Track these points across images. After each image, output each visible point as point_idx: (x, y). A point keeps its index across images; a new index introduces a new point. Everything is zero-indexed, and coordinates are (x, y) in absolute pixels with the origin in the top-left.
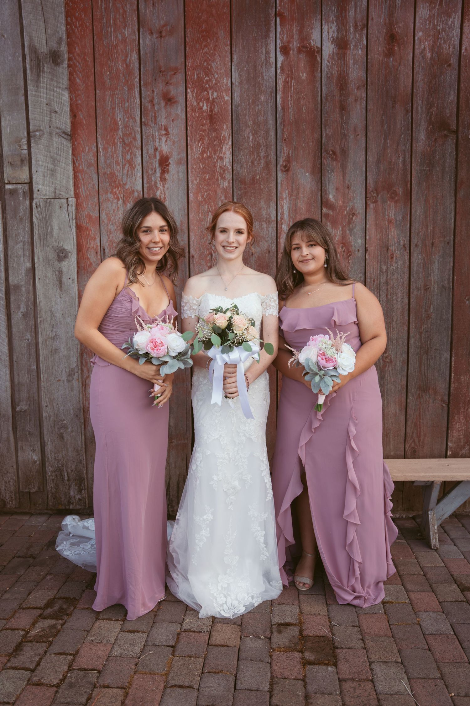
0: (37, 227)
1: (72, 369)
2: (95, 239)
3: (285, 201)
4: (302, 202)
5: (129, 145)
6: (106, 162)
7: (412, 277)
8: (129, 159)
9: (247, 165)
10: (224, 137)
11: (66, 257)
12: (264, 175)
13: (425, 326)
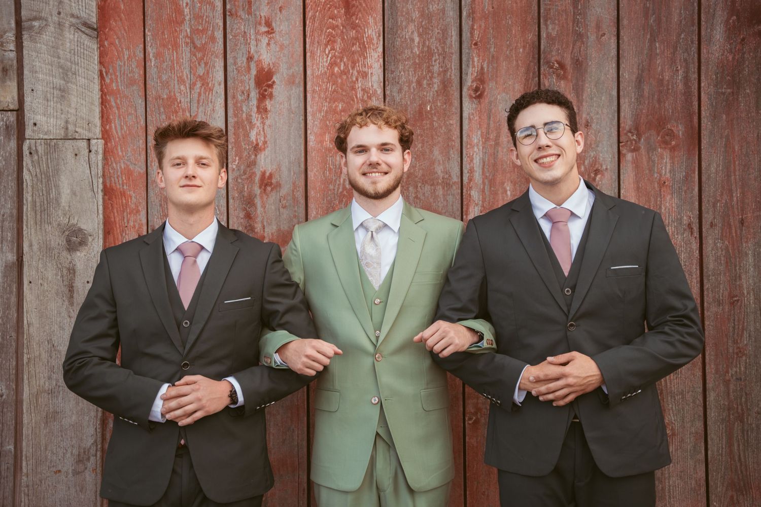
0: (30, 189)
1: (84, 449)
2: (138, 211)
3: (476, 149)
4: (505, 150)
5: (203, 49)
6: (160, 77)
7: (705, 281)
8: (201, 74)
9: (409, 86)
10: (370, 39)
11: (83, 243)
12: (439, 104)
13: (734, 369)
